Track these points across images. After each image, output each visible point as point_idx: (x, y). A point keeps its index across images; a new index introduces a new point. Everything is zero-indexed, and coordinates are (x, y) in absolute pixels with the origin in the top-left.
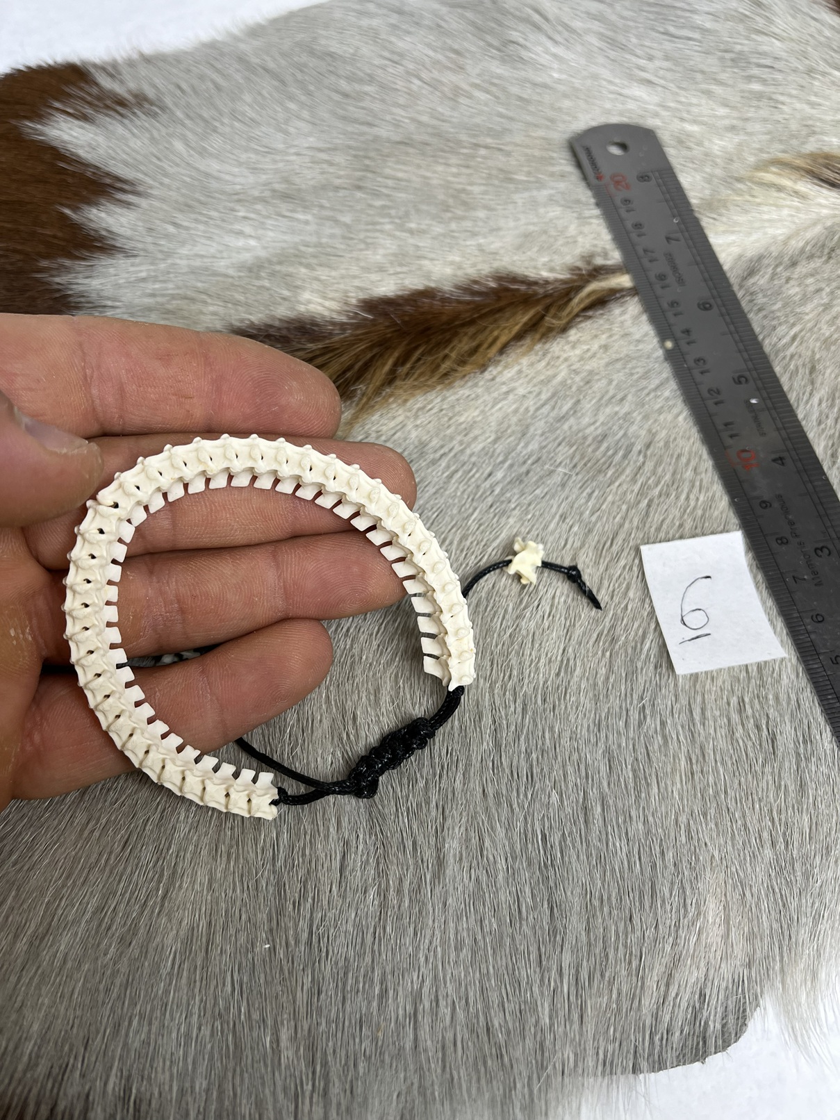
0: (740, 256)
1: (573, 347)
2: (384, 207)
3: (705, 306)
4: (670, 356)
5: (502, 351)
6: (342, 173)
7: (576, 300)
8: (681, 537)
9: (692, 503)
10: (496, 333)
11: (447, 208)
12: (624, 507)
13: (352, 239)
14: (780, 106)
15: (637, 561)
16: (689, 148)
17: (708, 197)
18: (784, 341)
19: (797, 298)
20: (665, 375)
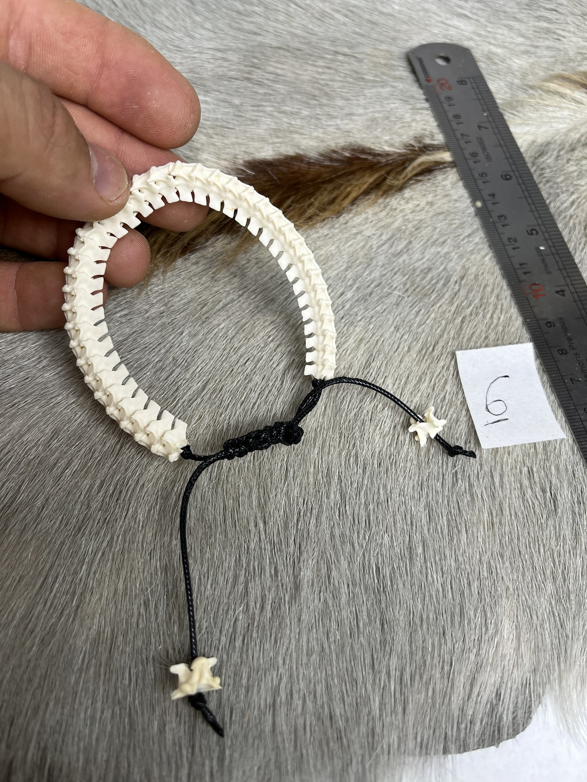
0: (534, 142)
1: (407, 202)
2: (265, 94)
3: (506, 177)
4: (479, 212)
5: (353, 203)
6: (233, 67)
7: (410, 168)
8: (486, 346)
9: (495, 321)
10: (349, 189)
11: (314, 97)
12: (444, 322)
13: (240, 116)
14: (561, 39)
15: (453, 363)
16: (496, 64)
17: (509, 99)
18: (565, 205)
19: (575, 174)
20: (475, 227)
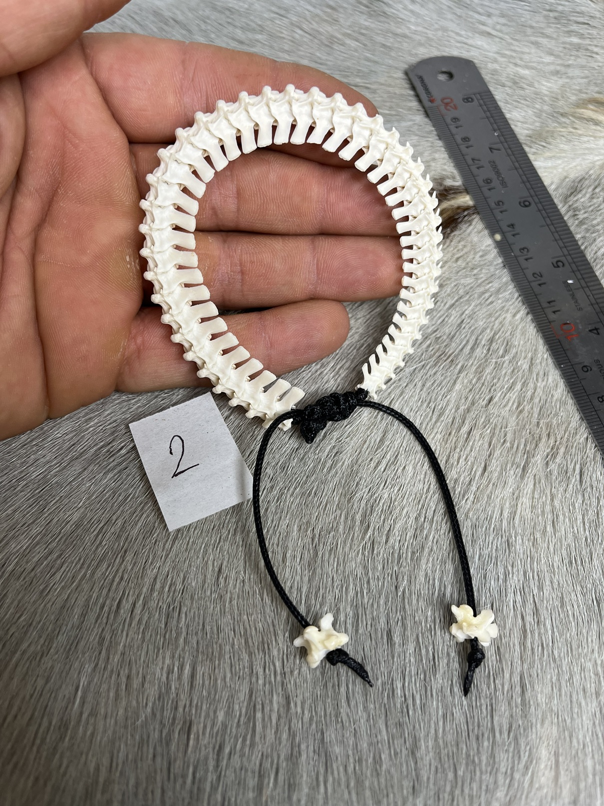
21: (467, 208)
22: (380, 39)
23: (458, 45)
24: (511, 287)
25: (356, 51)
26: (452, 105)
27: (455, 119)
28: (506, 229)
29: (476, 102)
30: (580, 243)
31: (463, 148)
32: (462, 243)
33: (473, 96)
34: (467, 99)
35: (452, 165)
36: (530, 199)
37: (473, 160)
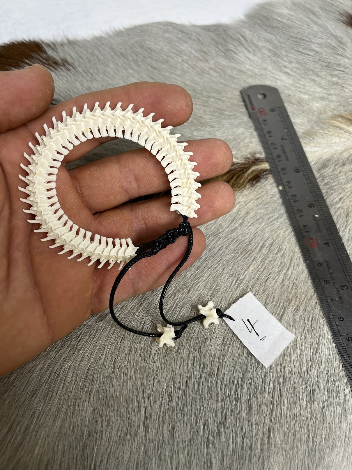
7: (246, 174)
21: (266, 171)
22: (229, 72)
23: (271, 78)
24: (285, 216)
25: (215, 78)
26: (263, 112)
27: (265, 121)
28: (285, 184)
29: (276, 112)
30: (324, 195)
31: (267, 136)
32: (262, 190)
33: (275, 109)
34: (272, 110)
35: (260, 146)
36: (300, 168)
37: (272, 144)
